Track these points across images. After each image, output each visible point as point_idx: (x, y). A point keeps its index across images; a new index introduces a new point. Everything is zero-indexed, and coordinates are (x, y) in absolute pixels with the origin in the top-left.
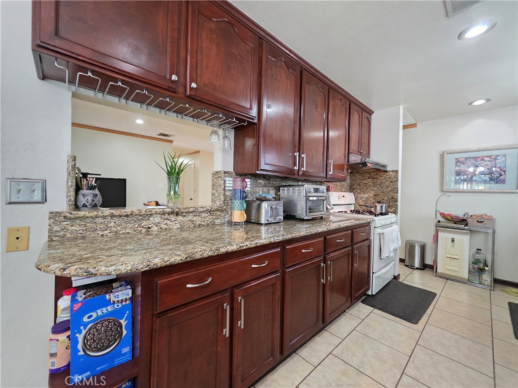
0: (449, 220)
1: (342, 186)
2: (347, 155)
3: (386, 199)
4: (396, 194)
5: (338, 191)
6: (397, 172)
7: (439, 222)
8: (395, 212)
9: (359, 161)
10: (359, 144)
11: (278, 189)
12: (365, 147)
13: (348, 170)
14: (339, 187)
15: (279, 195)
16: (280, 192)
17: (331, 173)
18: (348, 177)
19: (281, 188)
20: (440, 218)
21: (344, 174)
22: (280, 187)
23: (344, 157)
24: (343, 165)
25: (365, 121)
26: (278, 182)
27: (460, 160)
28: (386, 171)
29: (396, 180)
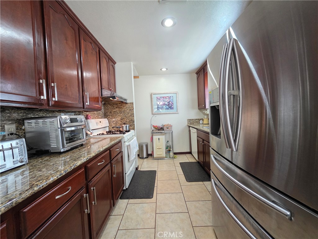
0: (156, 129)
1: (98, 115)
2: (100, 90)
3: (128, 121)
4: (133, 118)
5: (95, 118)
6: (133, 103)
7: (153, 130)
8: (134, 129)
9: (109, 95)
10: (108, 83)
11: (20, 122)
12: (112, 86)
13: (102, 102)
14: (96, 115)
15: (24, 130)
16: (24, 125)
17: (88, 103)
18: (103, 107)
19: (26, 121)
20: (153, 129)
21: (100, 105)
22: (23, 120)
23: (98, 92)
24: (98, 98)
25: (111, 67)
26: (21, 115)
27: (158, 98)
28: (127, 103)
29: (132, 109)
